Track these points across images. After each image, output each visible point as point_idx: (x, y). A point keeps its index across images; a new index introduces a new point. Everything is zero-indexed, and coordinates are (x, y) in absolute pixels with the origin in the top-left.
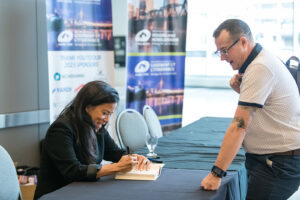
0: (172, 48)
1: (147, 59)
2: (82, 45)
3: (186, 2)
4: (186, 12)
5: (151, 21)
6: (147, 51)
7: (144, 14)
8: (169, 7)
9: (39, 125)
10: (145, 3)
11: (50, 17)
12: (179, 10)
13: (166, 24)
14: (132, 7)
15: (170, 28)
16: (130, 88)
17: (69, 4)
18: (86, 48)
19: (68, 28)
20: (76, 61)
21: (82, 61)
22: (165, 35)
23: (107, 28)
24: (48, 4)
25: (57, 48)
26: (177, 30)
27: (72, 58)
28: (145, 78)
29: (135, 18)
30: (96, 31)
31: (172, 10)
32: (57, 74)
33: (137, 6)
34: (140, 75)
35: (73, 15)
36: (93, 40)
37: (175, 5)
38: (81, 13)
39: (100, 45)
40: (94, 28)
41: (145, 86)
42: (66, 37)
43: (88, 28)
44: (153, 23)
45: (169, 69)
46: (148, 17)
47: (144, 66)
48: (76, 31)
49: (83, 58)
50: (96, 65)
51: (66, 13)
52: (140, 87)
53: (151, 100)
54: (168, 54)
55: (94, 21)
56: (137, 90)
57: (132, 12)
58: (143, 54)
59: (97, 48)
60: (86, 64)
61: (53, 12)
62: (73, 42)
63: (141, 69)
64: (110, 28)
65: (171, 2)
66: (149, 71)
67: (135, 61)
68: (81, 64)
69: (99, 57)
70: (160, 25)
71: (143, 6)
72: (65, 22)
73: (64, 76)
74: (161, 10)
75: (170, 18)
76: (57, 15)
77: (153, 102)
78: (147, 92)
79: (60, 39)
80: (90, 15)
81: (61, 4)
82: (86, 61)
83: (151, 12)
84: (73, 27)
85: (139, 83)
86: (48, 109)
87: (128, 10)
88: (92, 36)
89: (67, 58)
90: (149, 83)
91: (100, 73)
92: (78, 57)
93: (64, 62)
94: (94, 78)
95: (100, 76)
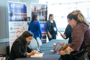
0: (43, 20)
2: (18, 20)
3: (47, 7)
4: (47, 10)
5: (37, 13)
7: (35, 11)
8: (42, 9)
9: (6, 42)
10: (36, 8)
11: (9, 12)
12: (45, 9)
13: (41, 14)
14: (32, 9)
15: (43, 15)
17: (14, 8)
18: (20, 21)
19: (14, 15)
22: (41, 17)
23: (25, 15)
24: (9, 8)
25: (11, 21)
26: (44, 15)
29: (33, 12)
30: (22, 16)
31: (43, 10)
32: (11, 28)
33: (34, 9)
35: (16, 11)
36: (22, 18)
37: (44, 8)
38: (18, 11)
39: (23, 20)
40: (22, 15)
42: (14, 18)
43: (20, 15)
44: (38, 13)
45: (42, 26)
46: (37, 12)
48: (17, 16)
49: (18, 23)
50: (22, 25)
51: (13, 11)
54: (42, 22)
55: (22, 13)
57: (32, 10)
59: (23, 21)
60: (19, 25)
61: (10, 11)
62: (16, 19)
64: (26, 15)
65: (43, 8)
69: (23, 23)
70: (40, 14)
71: (35, 9)
72: (13, 13)
73: (13, 29)
74: (40, 10)
75: (43, 12)
76: (11, 11)
79: (12, 18)
80: (20, 11)
81: (12, 8)
83: (38, 10)
84: (16, 15)
86: (9, 38)
87: (31, 10)
88: (21, 17)
91: (24, 28)
92: (17, 23)
93: (13, 25)
94: (22, 29)
95: (23, 29)
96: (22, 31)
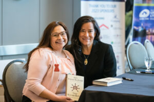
1: (148, 8)
6: (148, 3)
16: (136, 28)
20: (99, 8)
21: (103, 8)
27: (97, 6)
28: (146, 21)
34: (143, 19)
41: (146, 27)
47: (146, 13)
49: (104, 6)
50: (113, 11)
52: (143, 27)
53: (150, 36)
56: (140, 29)
58: (145, 5)
60: (106, 11)
63: (143, 15)
66: (149, 17)
67: (139, 9)
68: (103, 10)
69: (115, 6)
77: (151, 38)
78: (147, 31)
82: (106, 8)
85: (142, 24)
89: (93, 6)
90: (149, 25)
91: (115, 17)
92: (101, 6)
93: (91, 9)
94: (111, 21)
95: (115, 19)
96: (112, 26)
